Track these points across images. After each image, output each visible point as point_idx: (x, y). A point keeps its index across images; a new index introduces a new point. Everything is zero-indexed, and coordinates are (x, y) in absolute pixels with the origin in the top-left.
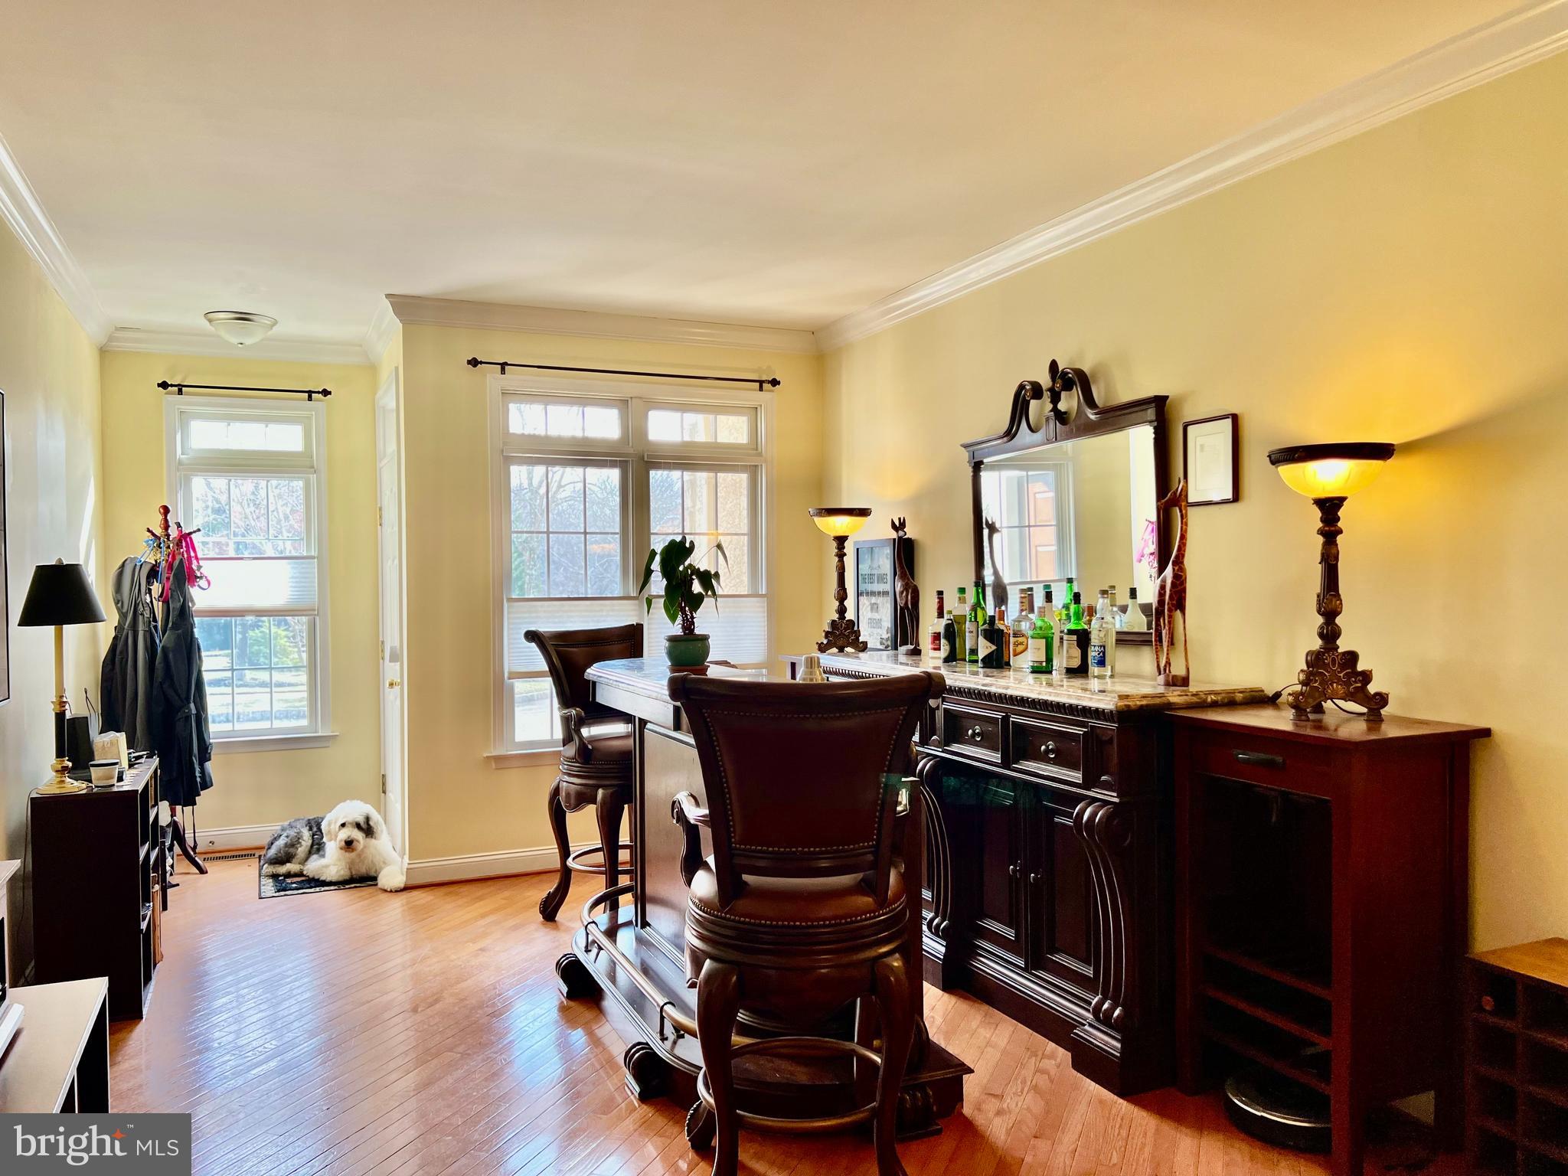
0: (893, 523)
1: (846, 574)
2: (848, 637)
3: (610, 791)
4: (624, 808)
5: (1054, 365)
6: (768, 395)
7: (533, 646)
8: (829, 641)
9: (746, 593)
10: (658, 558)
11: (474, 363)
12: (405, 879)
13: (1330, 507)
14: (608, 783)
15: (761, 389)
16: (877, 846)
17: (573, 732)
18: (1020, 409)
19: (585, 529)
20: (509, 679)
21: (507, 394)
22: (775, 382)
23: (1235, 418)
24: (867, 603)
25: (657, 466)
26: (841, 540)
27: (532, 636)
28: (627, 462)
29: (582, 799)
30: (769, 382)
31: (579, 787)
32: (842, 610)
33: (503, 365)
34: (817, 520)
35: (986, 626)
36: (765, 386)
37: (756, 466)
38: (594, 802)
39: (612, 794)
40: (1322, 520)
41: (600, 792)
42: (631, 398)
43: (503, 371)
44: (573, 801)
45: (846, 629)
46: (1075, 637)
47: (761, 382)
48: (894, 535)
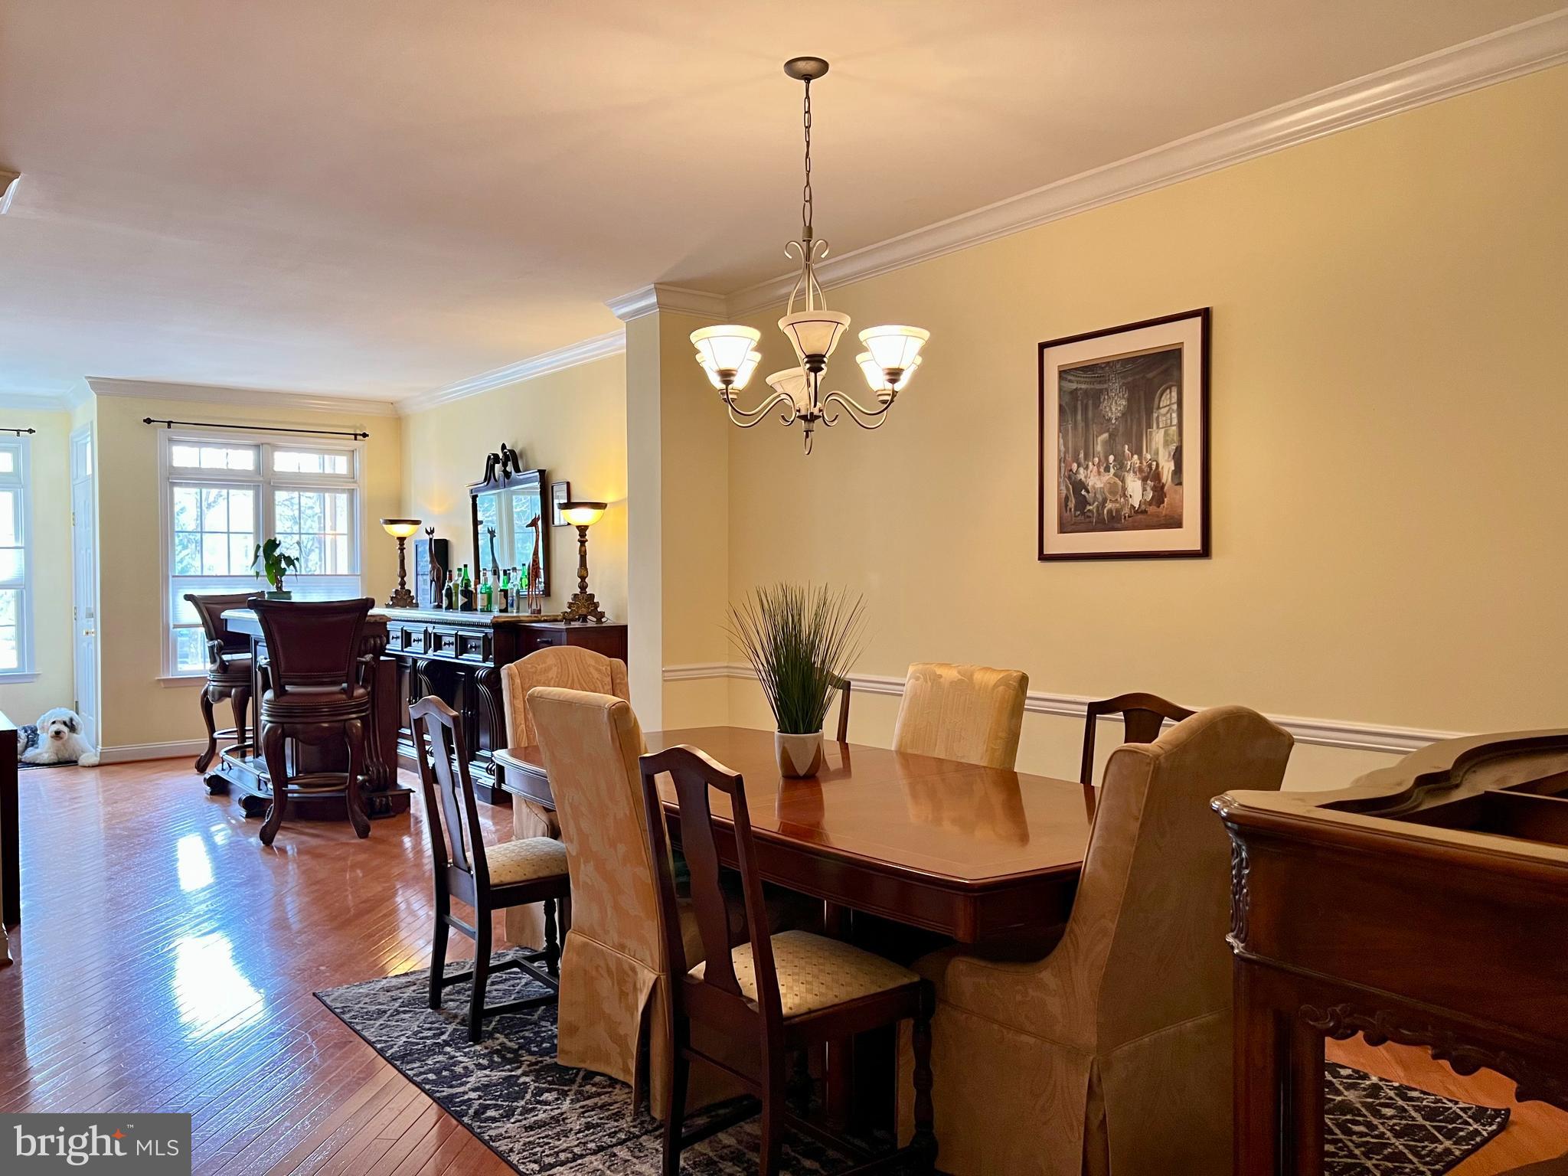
0: (426, 530)
1: (405, 561)
2: (406, 600)
3: (240, 689)
4: (248, 699)
5: (504, 447)
6: (360, 443)
7: (190, 603)
8: (393, 603)
9: (347, 574)
10: (261, 549)
11: (148, 421)
12: (99, 759)
13: (582, 530)
14: (238, 684)
15: (356, 439)
16: (348, 673)
17: (216, 655)
18: (490, 469)
19: (228, 530)
20: (174, 628)
21: (170, 440)
22: (365, 435)
23: (568, 484)
24: (421, 579)
25: (280, 488)
26: (402, 540)
27: (188, 597)
28: (259, 486)
29: (223, 695)
30: (360, 435)
31: (221, 688)
32: (403, 584)
33: (169, 423)
34: (384, 526)
35: (463, 588)
36: (358, 437)
37: (353, 489)
38: (230, 696)
39: (242, 691)
40: (579, 535)
41: (233, 691)
42: (262, 444)
43: (169, 427)
44: (217, 697)
45: (405, 595)
46: (503, 593)
47: (356, 435)
48: (427, 537)
